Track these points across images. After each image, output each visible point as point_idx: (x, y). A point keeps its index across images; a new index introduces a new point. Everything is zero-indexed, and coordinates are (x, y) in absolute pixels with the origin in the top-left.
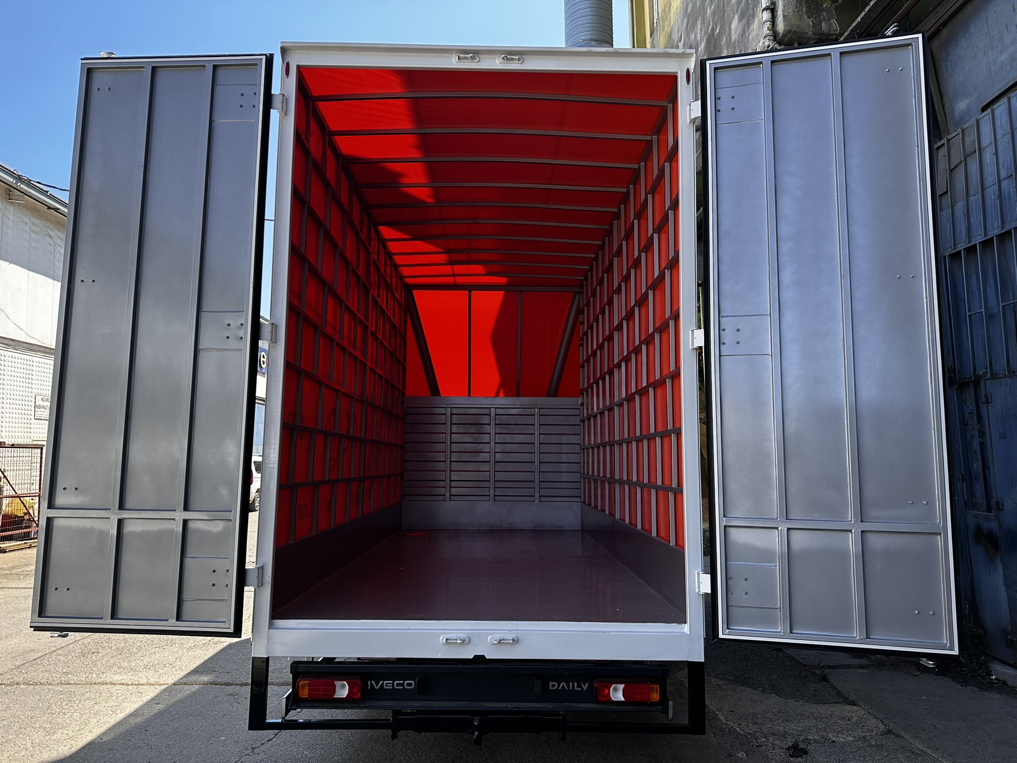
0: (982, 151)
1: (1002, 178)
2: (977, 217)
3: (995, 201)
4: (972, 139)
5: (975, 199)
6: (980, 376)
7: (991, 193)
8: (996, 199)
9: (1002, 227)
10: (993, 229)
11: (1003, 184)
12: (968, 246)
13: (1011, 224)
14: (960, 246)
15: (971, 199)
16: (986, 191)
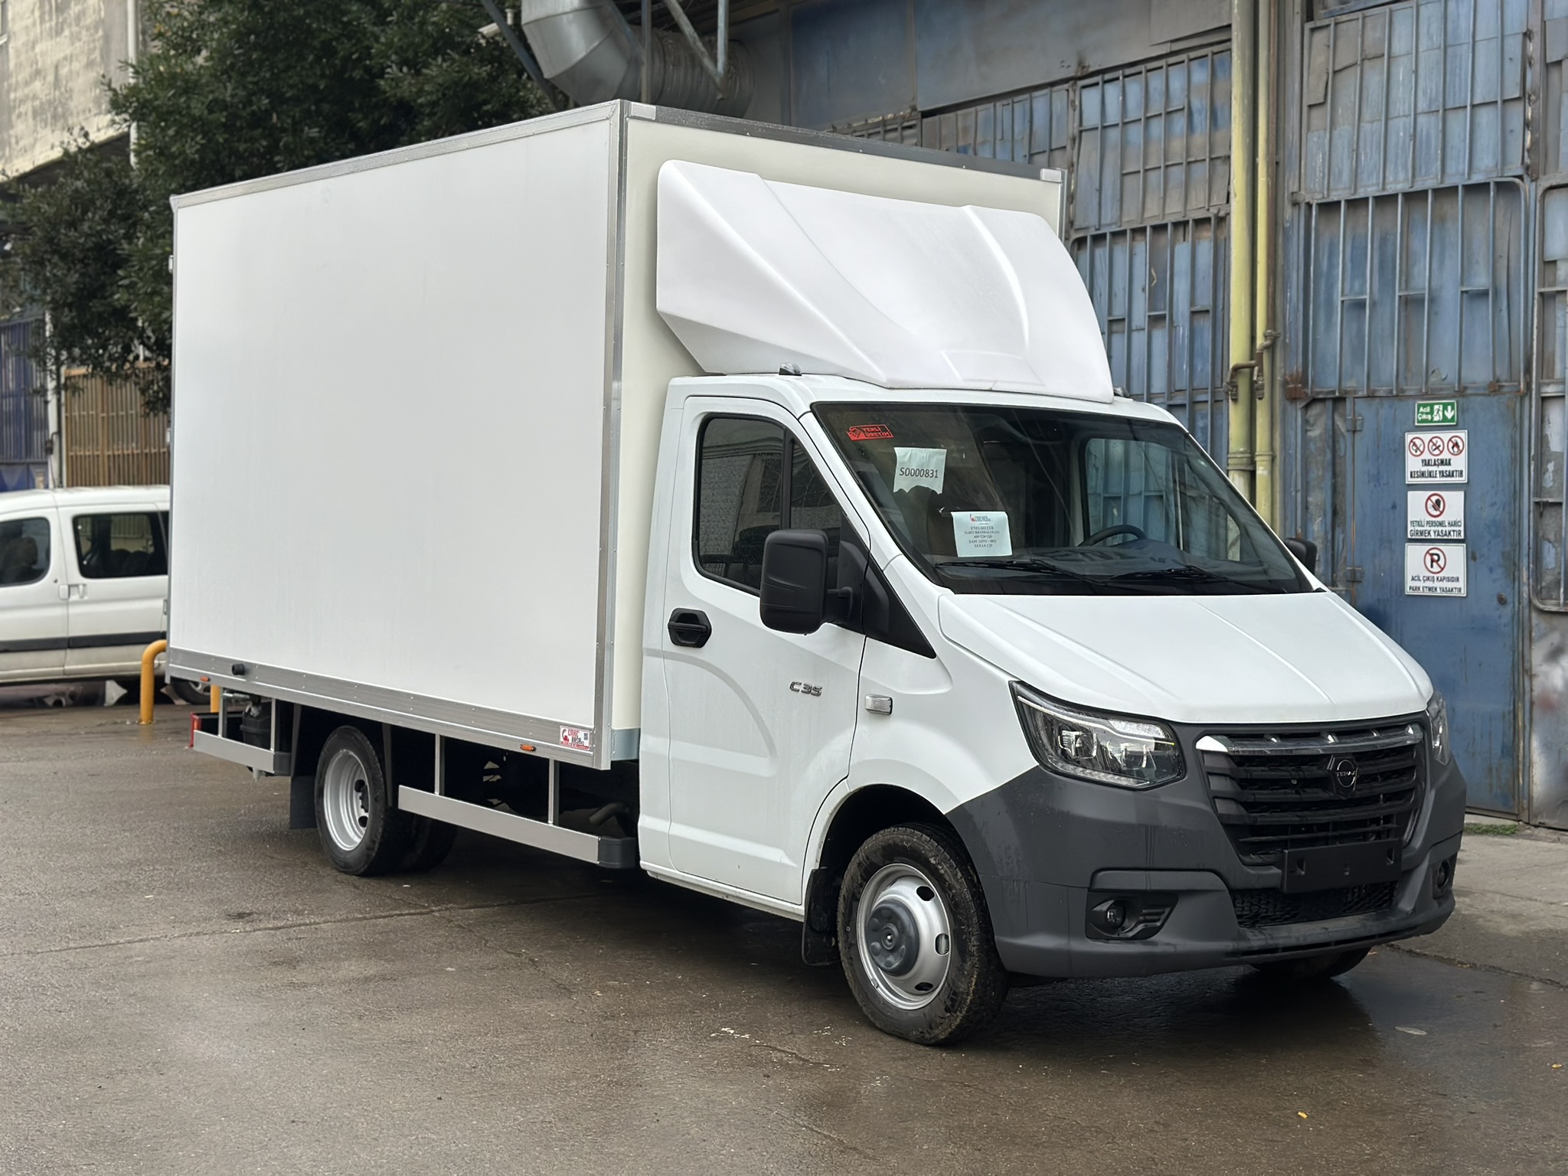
0: (1392, 60)
1: (1419, 110)
2: (1371, 158)
3: (1404, 141)
4: (1378, 35)
5: (1372, 129)
6: (1347, 392)
7: (1400, 128)
8: (1407, 140)
9: (1413, 182)
10: (1396, 181)
11: (1421, 119)
12: (1352, 197)
13: (1428, 181)
14: (1340, 194)
15: (1366, 126)
16: (1391, 123)
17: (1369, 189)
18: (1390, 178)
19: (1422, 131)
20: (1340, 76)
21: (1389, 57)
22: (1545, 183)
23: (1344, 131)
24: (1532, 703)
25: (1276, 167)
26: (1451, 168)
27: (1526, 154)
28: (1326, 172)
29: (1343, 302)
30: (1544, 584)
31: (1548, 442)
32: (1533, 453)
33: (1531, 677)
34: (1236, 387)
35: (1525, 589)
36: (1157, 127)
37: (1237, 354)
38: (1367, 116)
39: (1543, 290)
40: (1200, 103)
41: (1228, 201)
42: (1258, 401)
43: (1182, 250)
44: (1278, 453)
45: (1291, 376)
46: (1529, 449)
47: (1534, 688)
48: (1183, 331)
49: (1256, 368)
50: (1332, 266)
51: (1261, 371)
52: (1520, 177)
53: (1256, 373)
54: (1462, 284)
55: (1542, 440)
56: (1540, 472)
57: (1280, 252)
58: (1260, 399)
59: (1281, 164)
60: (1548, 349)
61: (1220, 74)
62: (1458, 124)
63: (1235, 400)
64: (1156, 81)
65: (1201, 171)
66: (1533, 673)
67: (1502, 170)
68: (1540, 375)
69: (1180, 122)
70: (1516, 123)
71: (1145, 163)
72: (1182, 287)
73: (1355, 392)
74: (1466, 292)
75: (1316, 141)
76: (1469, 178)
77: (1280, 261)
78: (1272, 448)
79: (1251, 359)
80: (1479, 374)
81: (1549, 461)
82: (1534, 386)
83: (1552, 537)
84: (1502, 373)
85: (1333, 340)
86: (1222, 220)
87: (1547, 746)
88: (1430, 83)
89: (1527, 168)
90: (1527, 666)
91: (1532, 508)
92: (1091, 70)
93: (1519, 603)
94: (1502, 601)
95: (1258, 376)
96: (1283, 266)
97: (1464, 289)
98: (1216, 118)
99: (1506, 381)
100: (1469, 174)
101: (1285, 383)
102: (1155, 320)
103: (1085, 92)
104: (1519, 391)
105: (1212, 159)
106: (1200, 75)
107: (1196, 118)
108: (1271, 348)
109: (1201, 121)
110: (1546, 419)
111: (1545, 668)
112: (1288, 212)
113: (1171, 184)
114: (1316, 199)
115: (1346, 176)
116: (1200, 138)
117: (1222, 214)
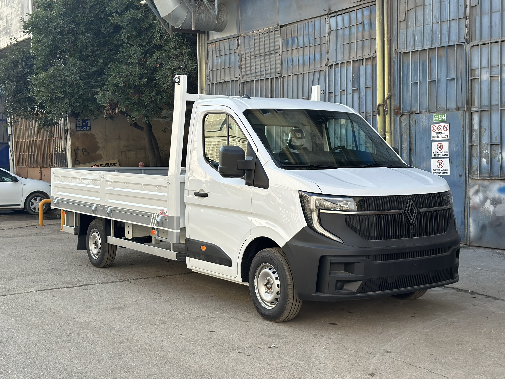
0: (425, 7)
1: (433, 22)
2: (419, 37)
5: (419, 29)
6: (413, 112)
7: (428, 28)
8: (430, 31)
9: (432, 45)
10: (427, 45)
11: (434, 25)
12: (413, 50)
13: (436, 45)
14: (410, 50)
15: (417, 28)
16: (425, 27)
17: (418, 48)
18: (425, 44)
19: (434, 29)
20: (410, 12)
21: (424, 6)
22: (472, 44)
23: (411, 29)
24: (470, 208)
25: (390, 41)
26: (443, 40)
27: (466, 35)
28: (406, 42)
29: (411, 83)
30: (473, 170)
31: (474, 126)
32: (469, 129)
33: (469, 200)
34: (379, 111)
35: (467, 172)
36: (354, 29)
37: (379, 100)
38: (418, 24)
39: (471, 78)
40: (366, 22)
41: (376, 53)
42: (386, 115)
43: (362, 68)
44: (393, 131)
45: (396, 107)
46: (468, 128)
47: (470, 203)
48: (363, 93)
49: (385, 105)
50: (408, 72)
51: (387, 106)
52: (464, 43)
53: (385, 106)
54: (447, 77)
55: (472, 125)
56: (471, 136)
57: (392, 68)
58: (387, 115)
59: (392, 40)
60: (473, 96)
61: (372, 12)
62: (445, 27)
63: (379, 115)
64: (353, 15)
65: (367, 43)
66: (470, 198)
67: (459, 41)
68: (471, 105)
69: (361, 28)
70: (463, 26)
71: (350, 41)
72: (362, 80)
73: (416, 112)
74: (448, 79)
75: (402, 32)
76: (449, 44)
77: (392, 71)
78: (391, 130)
79: (384, 102)
80: (453, 105)
81: (474, 132)
82: (469, 109)
83: (475, 156)
84: (460, 105)
85: (408, 96)
86: (374, 59)
87: (474, 221)
88: (436, 13)
89: (466, 40)
90: (468, 196)
91: (469, 147)
92: (333, 11)
93: (466, 176)
94: (460, 176)
95: (386, 107)
96: (393, 72)
97: (447, 79)
98: (372, 26)
99: (461, 107)
100: (449, 42)
101: (394, 109)
102: (354, 90)
103: (331, 18)
104: (464, 110)
105: (370, 39)
106: (367, 13)
107: (365, 25)
108: (390, 98)
109: (367, 27)
110: (473, 119)
111: (474, 197)
112: (394, 55)
113: (358, 48)
114: (403, 51)
115: (412, 44)
116: (367, 33)
117: (374, 57)
